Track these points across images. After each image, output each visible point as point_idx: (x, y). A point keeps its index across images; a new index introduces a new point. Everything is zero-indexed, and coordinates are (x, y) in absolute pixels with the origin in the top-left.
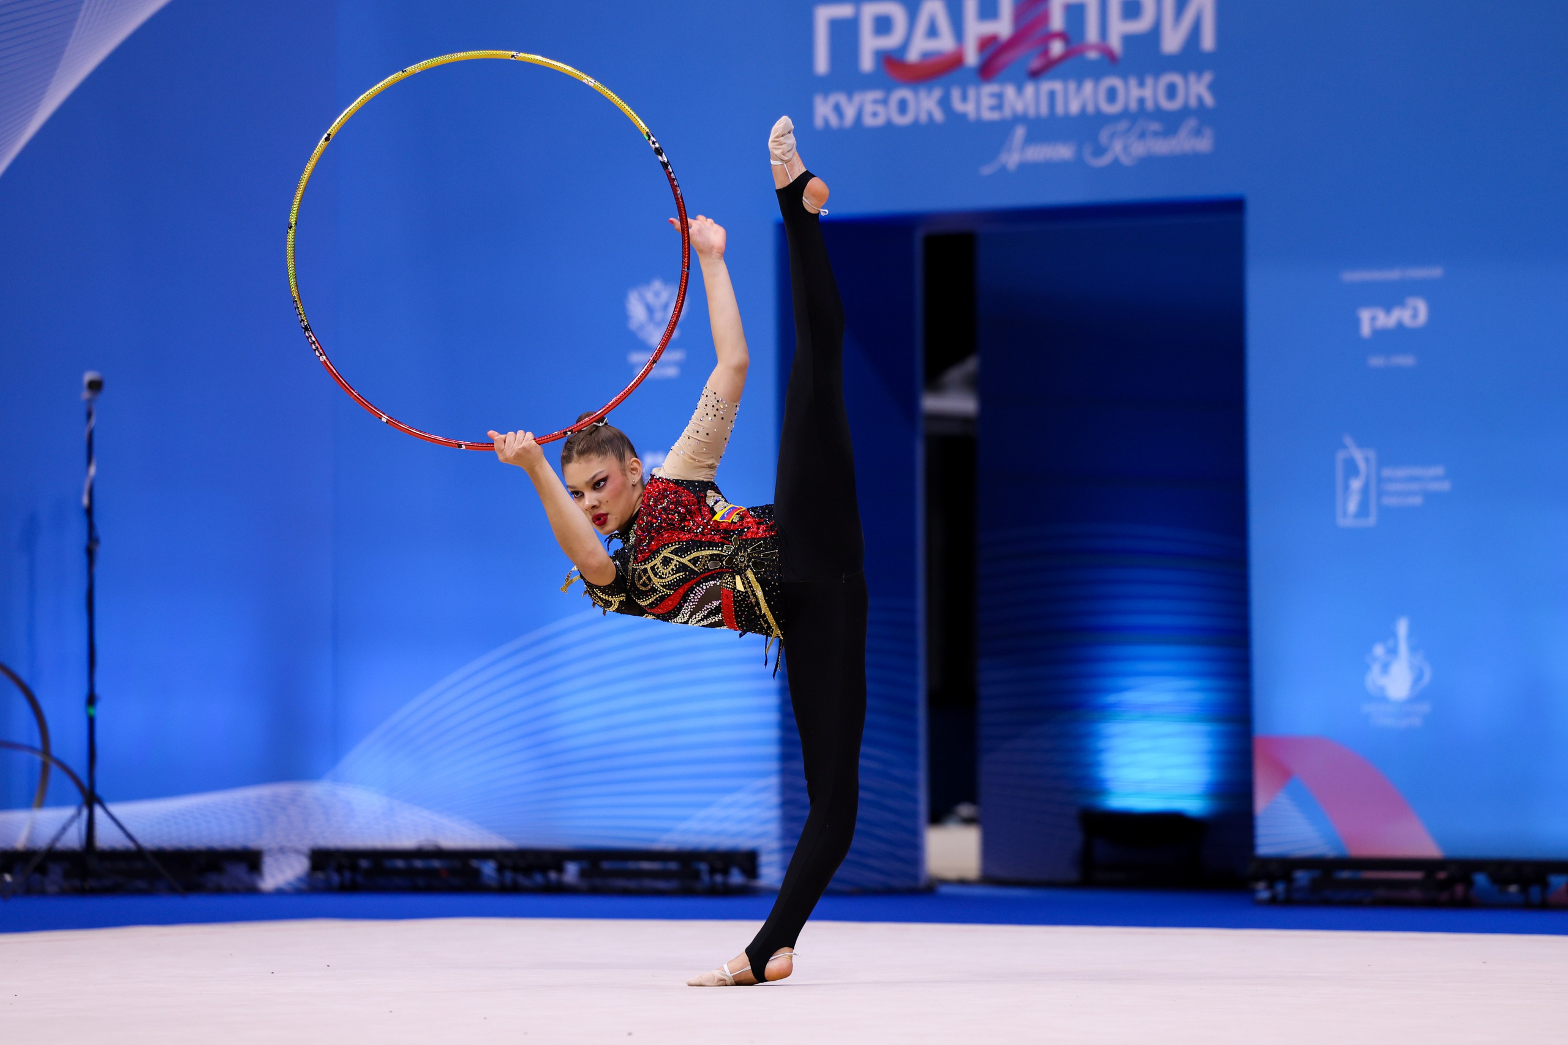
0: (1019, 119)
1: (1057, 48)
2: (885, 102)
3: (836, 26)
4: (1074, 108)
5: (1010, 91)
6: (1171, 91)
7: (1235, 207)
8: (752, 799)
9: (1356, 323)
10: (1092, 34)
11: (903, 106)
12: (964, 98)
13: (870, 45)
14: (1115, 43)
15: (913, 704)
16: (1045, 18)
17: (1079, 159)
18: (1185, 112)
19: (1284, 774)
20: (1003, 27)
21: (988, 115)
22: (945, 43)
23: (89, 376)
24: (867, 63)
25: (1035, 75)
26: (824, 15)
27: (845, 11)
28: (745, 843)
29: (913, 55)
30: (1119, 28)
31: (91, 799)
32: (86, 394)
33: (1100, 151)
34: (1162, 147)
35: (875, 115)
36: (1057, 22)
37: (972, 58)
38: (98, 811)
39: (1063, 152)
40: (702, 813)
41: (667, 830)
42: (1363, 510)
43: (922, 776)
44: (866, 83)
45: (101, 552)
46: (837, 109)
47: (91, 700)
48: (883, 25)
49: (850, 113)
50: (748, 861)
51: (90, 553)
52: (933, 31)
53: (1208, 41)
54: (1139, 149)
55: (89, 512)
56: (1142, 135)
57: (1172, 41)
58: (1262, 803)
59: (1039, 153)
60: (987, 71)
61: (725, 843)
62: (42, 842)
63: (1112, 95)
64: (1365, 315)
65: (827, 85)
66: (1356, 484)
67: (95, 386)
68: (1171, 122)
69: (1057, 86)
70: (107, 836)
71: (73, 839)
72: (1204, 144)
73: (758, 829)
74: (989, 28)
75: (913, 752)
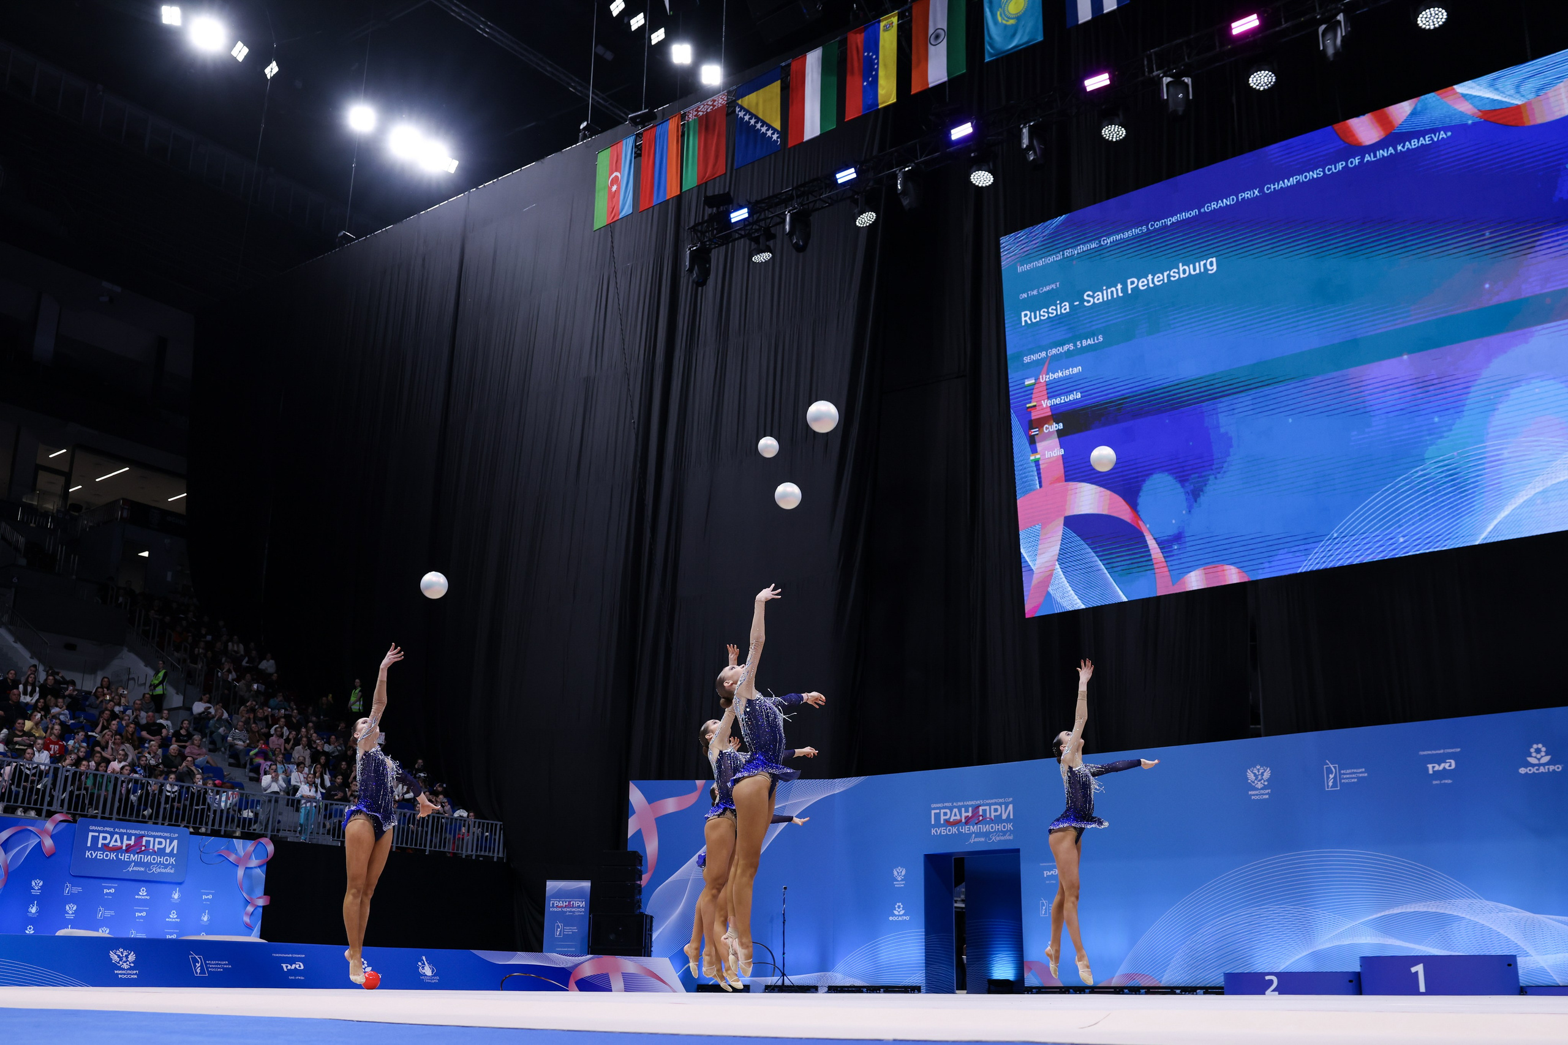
0: (973, 833)
1: (981, 818)
2: (946, 830)
3: (935, 813)
4: (985, 830)
5: (971, 827)
6: (1004, 827)
7: (1018, 851)
9: (1044, 873)
10: (988, 816)
11: (949, 830)
12: (962, 829)
13: (943, 818)
14: (993, 817)
15: (953, 956)
16: (979, 812)
17: (986, 841)
18: (1007, 831)
19: (1030, 969)
20: (970, 814)
21: (966, 832)
22: (958, 817)
24: (942, 822)
25: (976, 824)
26: (933, 812)
27: (938, 811)
28: (918, 984)
29: (951, 820)
30: (993, 814)
31: (784, 975)
33: (990, 839)
34: (1002, 838)
35: (944, 832)
36: (981, 813)
37: (963, 821)
38: (785, 977)
39: (983, 839)
40: (910, 980)
42: (1045, 914)
43: (955, 971)
44: (943, 826)
45: (786, 922)
46: (936, 831)
47: (784, 954)
48: (945, 814)
49: (939, 832)
50: (920, 987)
51: (784, 923)
52: (955, 815)
53: (1012, 817)
54: (998, 839)
55: (784, 914)
56: (999, 836)
57: (1004, 817)
58: (1025, 976)
59: (976, 840)
60: (966, 823)
61: (914, 984)
63: (992, 828)
64: (1045, 872)
65: (934, 826)
66: (1044, 908)
67: (785, 888)
68: (1004, 833)
69: (981, 826)
70: (787, 983)
71: (780, 983)
72: (1011, 838)
73: (920, 982)
74: (967, 814)
75: (953, 966)
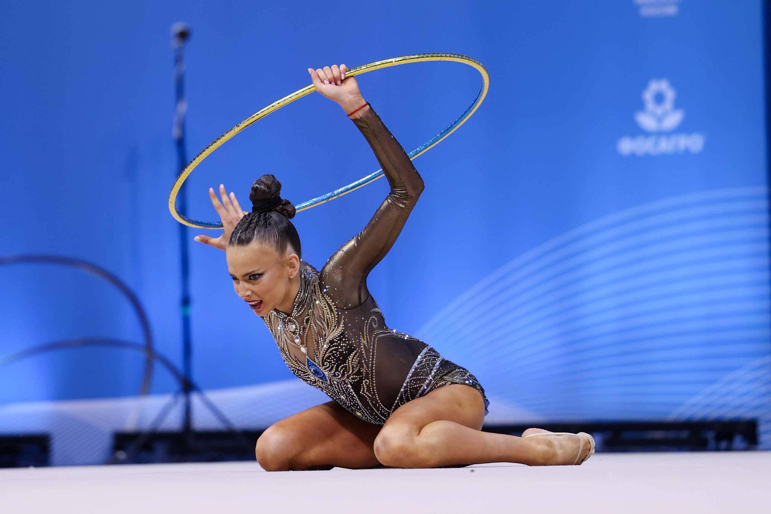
8: (750, 376)
23: (178, 27)
28: (747, 414)
31: (188, 387)
32: (175, 43)
38: (195, 398)
40: (709, 389)
41: (679, 405)
47: (186, 301)
61: (730, 414)
62: (147, 425)
67: (184, 35)
70: (203, 418)
71: (173, 421)
73: (757, 402)
